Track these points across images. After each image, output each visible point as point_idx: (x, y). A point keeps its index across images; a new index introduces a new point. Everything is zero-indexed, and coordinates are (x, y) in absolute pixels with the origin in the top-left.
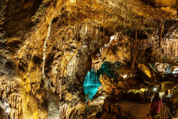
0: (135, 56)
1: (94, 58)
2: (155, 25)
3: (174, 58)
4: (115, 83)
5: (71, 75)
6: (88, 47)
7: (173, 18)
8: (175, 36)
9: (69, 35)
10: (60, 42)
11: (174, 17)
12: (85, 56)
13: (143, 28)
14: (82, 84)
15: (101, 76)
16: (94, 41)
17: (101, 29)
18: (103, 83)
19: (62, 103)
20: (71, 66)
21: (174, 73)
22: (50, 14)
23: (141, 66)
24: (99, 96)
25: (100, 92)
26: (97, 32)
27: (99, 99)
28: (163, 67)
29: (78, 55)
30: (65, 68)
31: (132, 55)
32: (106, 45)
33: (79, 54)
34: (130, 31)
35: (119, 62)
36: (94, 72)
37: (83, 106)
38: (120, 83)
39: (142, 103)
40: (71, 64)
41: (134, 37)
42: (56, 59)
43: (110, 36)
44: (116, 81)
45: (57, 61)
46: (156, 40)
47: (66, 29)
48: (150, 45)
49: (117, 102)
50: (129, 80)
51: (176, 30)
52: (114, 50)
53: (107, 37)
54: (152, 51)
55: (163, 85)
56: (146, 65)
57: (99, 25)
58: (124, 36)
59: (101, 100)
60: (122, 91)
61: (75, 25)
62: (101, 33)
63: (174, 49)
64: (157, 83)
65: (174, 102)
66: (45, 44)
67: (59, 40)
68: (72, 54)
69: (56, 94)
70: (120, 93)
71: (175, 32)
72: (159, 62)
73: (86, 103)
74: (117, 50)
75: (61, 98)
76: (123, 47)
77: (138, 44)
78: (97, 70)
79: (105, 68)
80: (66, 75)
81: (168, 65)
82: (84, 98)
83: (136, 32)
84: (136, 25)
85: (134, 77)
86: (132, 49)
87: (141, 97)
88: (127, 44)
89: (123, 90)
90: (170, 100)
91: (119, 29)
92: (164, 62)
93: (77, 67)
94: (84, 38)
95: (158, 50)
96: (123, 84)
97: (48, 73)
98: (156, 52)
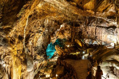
0: (73, 35)
1: (52, 36)
2: (83, 19)
3: (93, 36)
4: (63, 50)
5: (40, 46)
6: (49, 31)
7: (92, 16)
8: (94, 25)
9: (38, 24)
10: (33, 28)
12: (47, 35)
13: (77, 21)
14: (45, 50)
15: (56, 46)
16: (52, 28)
17: (56, 21)
18: (57, 50)
19: (35, 61)
21: (93, 44)
22: (28, 13)
23: (77, 41)
24: (55, 56)
25: (55, 55)
26: (53, 23)
27: (54, 58)
28: (88, 41)
29: (43, 35)
30: (36, 42)
31: (72, 35)
32: (58, 30)
34: (71, 22)
35: (65, 39)
37: (46, 62)
38: (66, 50)
39: (77, 60)
40: (39, 40)
41: (73, 26)
42: (31, 37)
43: (60, 25)
44: (64, 48)
45: (32, 38)
47: (36, 21)
48: (81, 29)
49: (65, 59)
50: (71, 48)
52: (62, 32)
53: (58, 26)
54: (82, 33)
55: (88, 50)
56: (79, 40)
57: (54, 19)
58: (67, 25)
59: (56, 59)
61: (41, 19)
62: (55, 23)
63: (93, 32)
64: (85, 49)
65: (93, 59)
66: (25, 29)
67: (33, 27)
68: (40, 34)
69: (31, 56)
70: (66, 55)
71: (94, 23)
72: (86, 38)
73: (47, 60)
74: (64, 32)
75: (34, 58)
76: (67, 31)
77: (75, 29)
78: (54, 43)
80: (37, 45)
81: (90, 40)
82: (47, 58)
83: (74, 23)
84: (74, 19)
85: (73, 46)
86: (72, 32)
87: (77, 57)
88: (69, 29)
89: (67, 53)
90: (91, 58)
91: (65, 21)
92: (88, 38)
93: (43, 41)
94: (46, 26)
95: (85, 32)
97: (27, 45)
98: (84, 33)
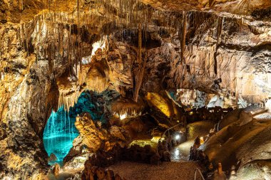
0: (139, 78)
1: (64, 84)
2: (173, 22)
3: (208, 80)
4: (106, 131)
5: (19, 119)
6: (51, 64)
7: (202, 9)
8: (208, 41)
9: (9, 41)
11: (204, 7)
12: (44, 81)
13: (151, 27)
14: (41, 135)
15: (78, 119)
16: (62, 53)
17: (75, 30)
18: (82, 131)
20: (17, 101)
21: (209, 106)
23: (152, 97)
24: (76, 155)
25: (78, 149)
26: (66, 36)
27: (75, 161)
28: (192, 97)
29: (31, 81)
30: (5, 106)
31: (133, 77)
32: (85, 60)
33: (32, 77)
34: (129, 33)
35: (111, 91)
36: (63, 111)
37: (45, 177)
38: (115, 130)
39: (155, 163)
40: (16, 98)
41: (137, 46)
43: (91, 42)
44: (107, 126)
46: (176, 49)
47: (2, 29)
48: (165, 57)
49: (110, 165)
50: (132, 123)
51: (209, 31)
52: (100, 68)
53: (85, 45)
54: (169, 69)
56: (160, 95)
57: (69, 21)
58: (118, 43)
59: (80, 164)
60: (117, 145)
61: (21, 22)
62: (74, 37)
63: (207, 64)
64: (180, 127)
65: (210, 158)
68: (18, 78)
70: (114, 147)
71: (209, 34)
72: (182, 88)
73: (49, 171)
74: (107, 67)
76: (117, 62)
77: (143, 56)
78: (71, 108)
79: (85, 102)
80: (7, 119)
81: (199, 92)
82: (46, 162)
83: (140, 33)
84: (138, 22)
85: (140, 117)
86: (135, 65)
87: (154, 153)
88: (124, 58)
89: (120, 143)
90: (203, 154)
91: (108, 29)
92: (191, 88)
93: (29, 103)
94: (40, 48)
95: (180, 66)
96: (120, 130)
98: (177, 69)
